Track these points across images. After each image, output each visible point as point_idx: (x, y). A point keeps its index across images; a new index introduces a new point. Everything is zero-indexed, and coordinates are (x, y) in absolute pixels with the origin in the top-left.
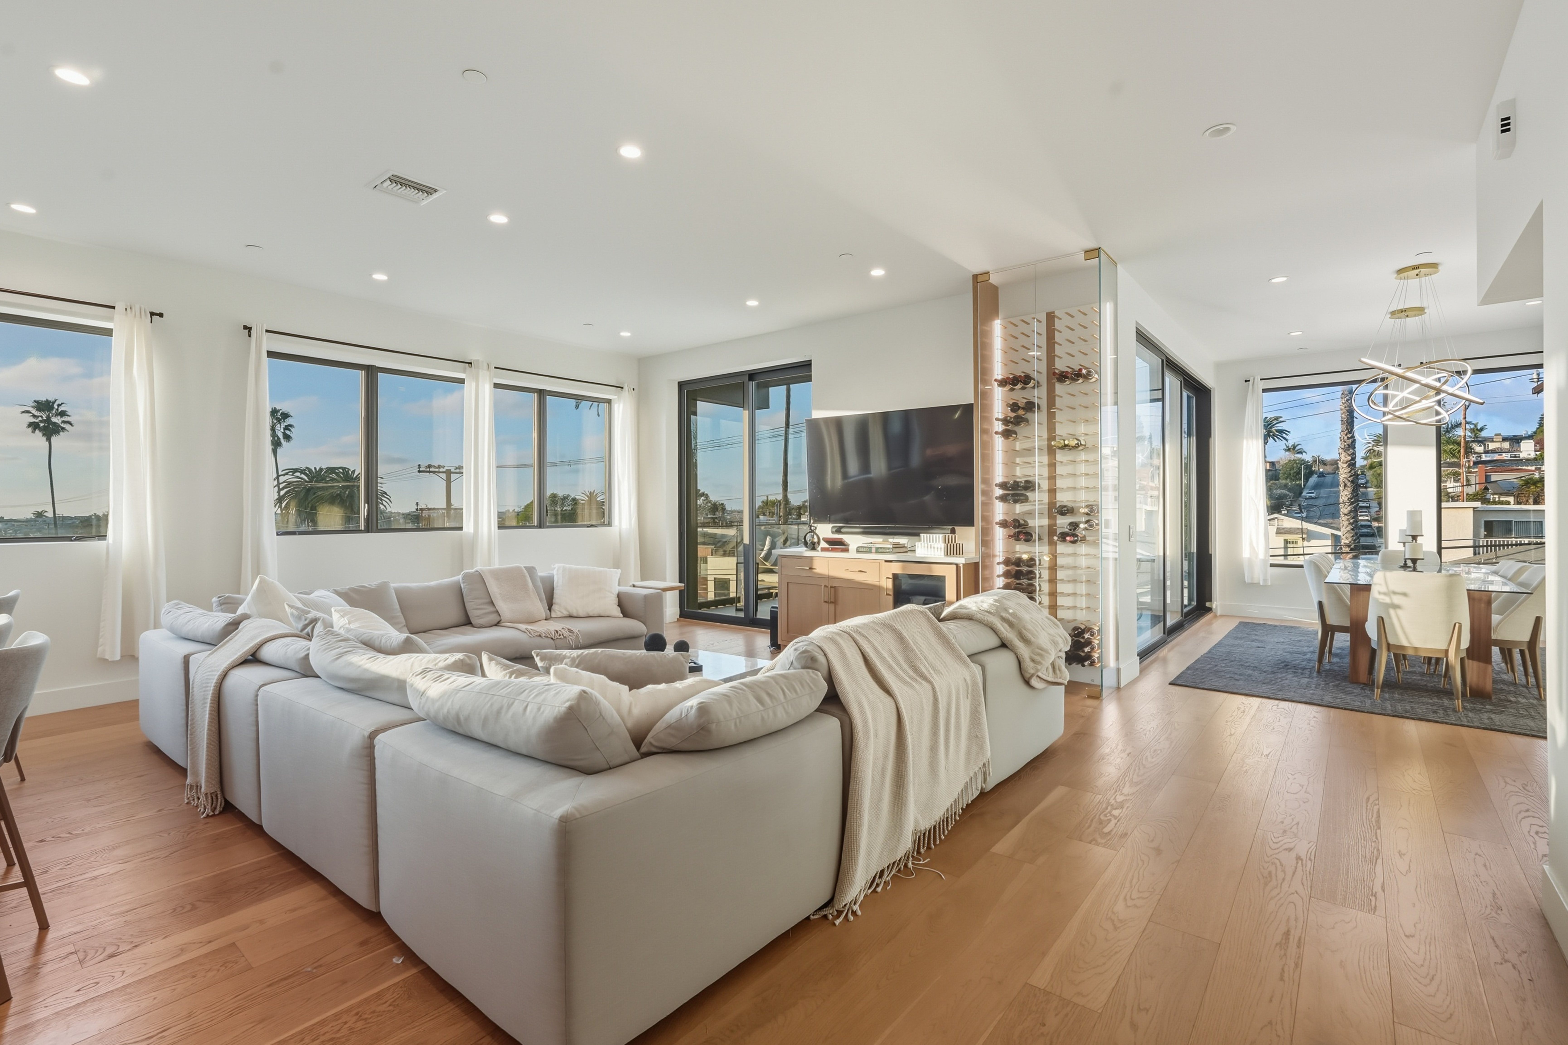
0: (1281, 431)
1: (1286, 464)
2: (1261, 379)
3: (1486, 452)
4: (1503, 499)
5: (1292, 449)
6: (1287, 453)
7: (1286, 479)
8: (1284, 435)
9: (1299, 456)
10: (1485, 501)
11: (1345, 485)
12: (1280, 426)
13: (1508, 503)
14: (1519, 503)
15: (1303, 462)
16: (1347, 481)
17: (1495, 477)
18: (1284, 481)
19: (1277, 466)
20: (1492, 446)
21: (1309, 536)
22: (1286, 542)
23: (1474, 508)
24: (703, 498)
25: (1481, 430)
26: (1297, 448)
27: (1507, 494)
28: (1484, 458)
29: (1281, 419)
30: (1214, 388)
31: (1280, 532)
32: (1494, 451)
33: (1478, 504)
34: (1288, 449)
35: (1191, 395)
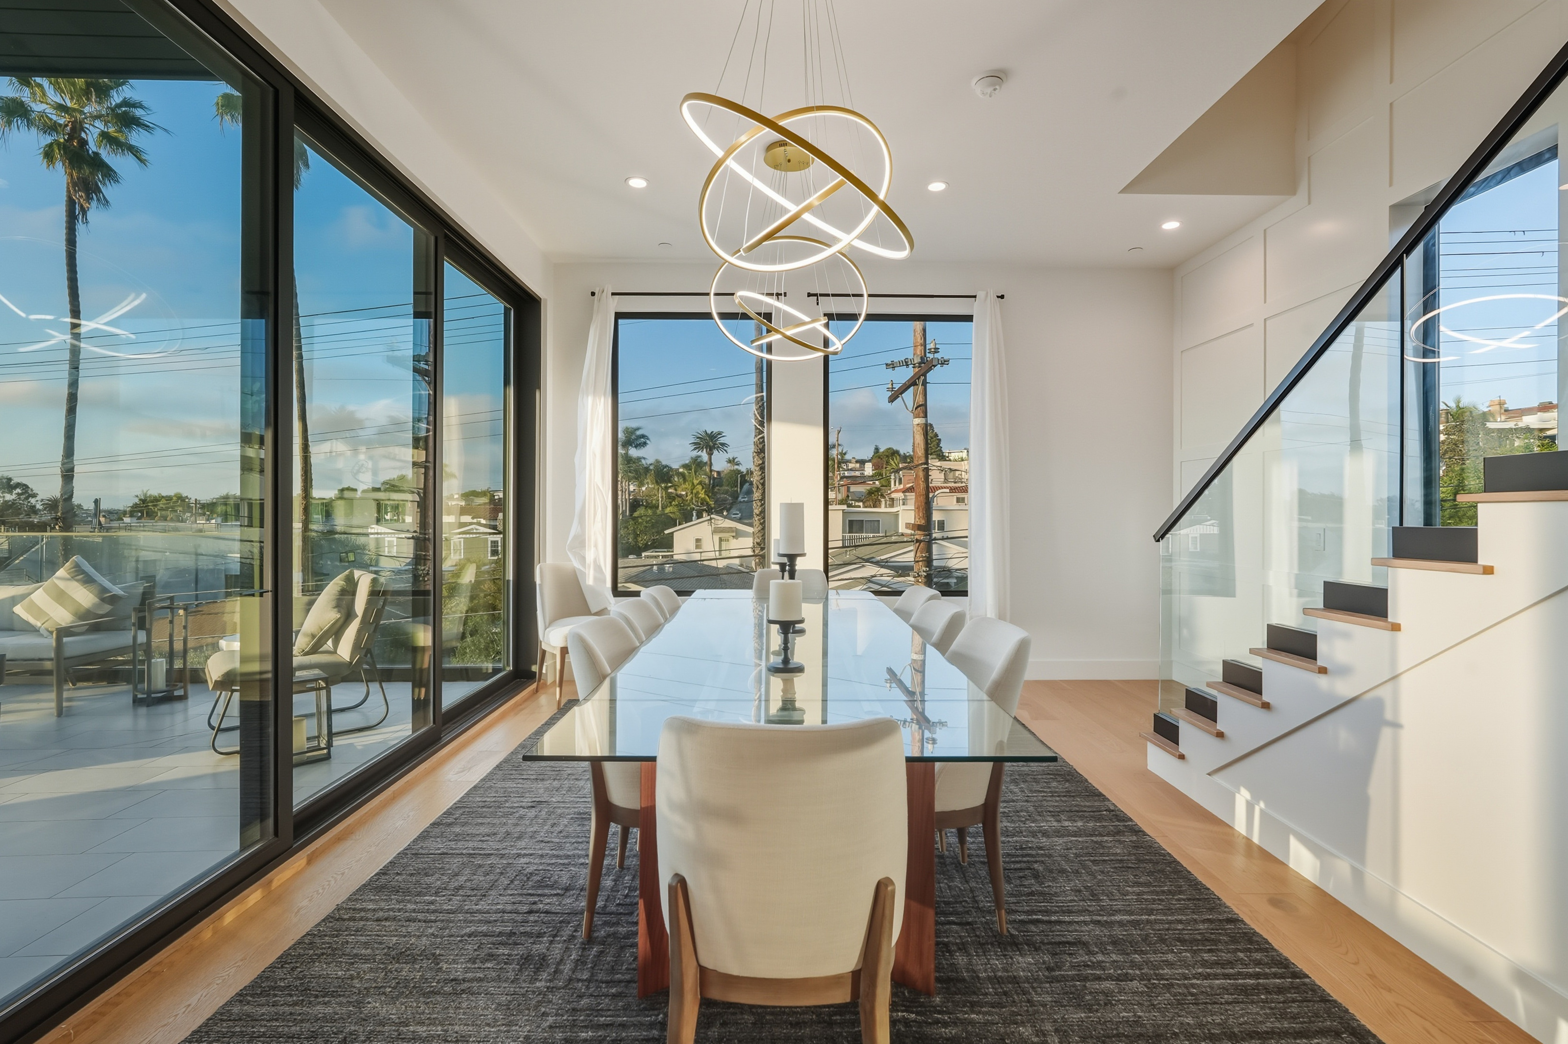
0: (723, 444)
1: (729, 473)
2: (613, 294)
3: (848, 470)
4: (857, 504)
5: (732, 461)
6: (729, 465)
7: (728, 486)
8: (725, 448)
9: (736, 467)
10: (849, 506)
11: (758, 487)
12: (722, 440)
13: (859, 507)
14: (866, 507)
15: (739, 472)
16: (758, 483)
17: (853, 488)
18: (726, 488)
19: (722, 475)
20: (851, 466)
21: (738, 534)
22: (721, 540)
23: (843, 510)
24: (19, 491)
25: (845, 454)
26: (736, 460)
27: (859, 501)
28: (846, 474)
29: (723, 434)
30: (546, 300)
31: (716, 531)
32: (851, 470)
33: (845, 507)
34: (729, 461)
35: (509, 306)
